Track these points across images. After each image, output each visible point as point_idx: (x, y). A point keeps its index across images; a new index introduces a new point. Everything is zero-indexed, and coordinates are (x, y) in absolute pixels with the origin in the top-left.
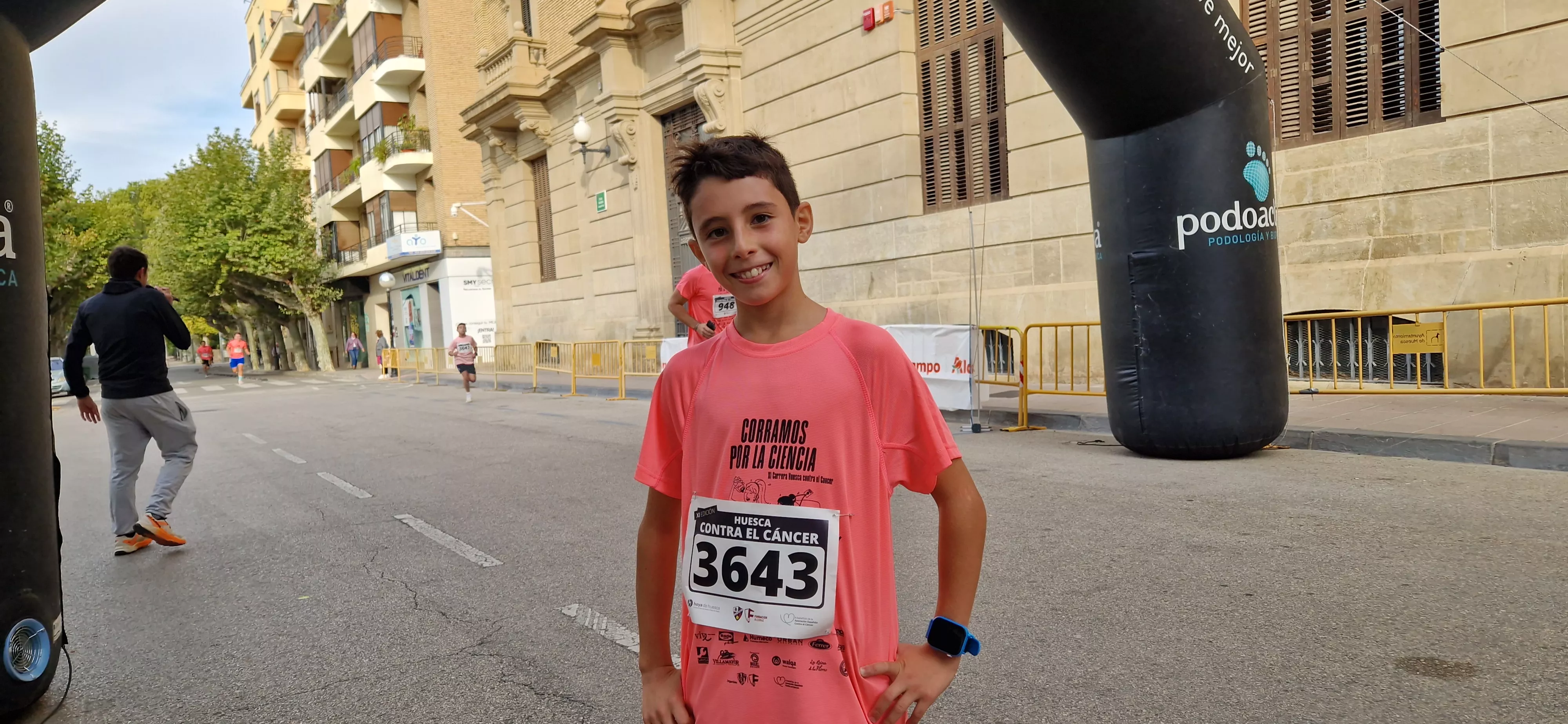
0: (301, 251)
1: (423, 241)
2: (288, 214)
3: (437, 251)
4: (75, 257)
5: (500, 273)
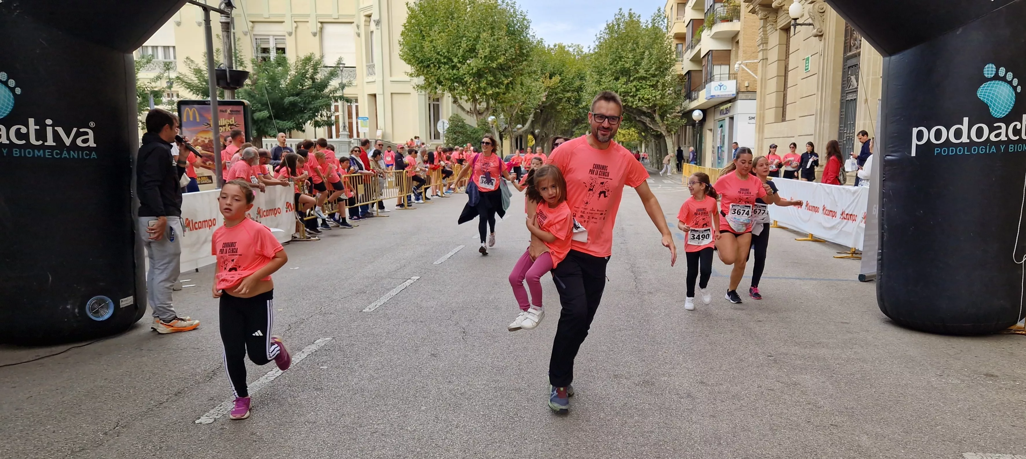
0: (659, 92)
1: (725, 88)
2: (654, 67)
3: (733, 95)
4: (547, 92)
5: (760, 114)
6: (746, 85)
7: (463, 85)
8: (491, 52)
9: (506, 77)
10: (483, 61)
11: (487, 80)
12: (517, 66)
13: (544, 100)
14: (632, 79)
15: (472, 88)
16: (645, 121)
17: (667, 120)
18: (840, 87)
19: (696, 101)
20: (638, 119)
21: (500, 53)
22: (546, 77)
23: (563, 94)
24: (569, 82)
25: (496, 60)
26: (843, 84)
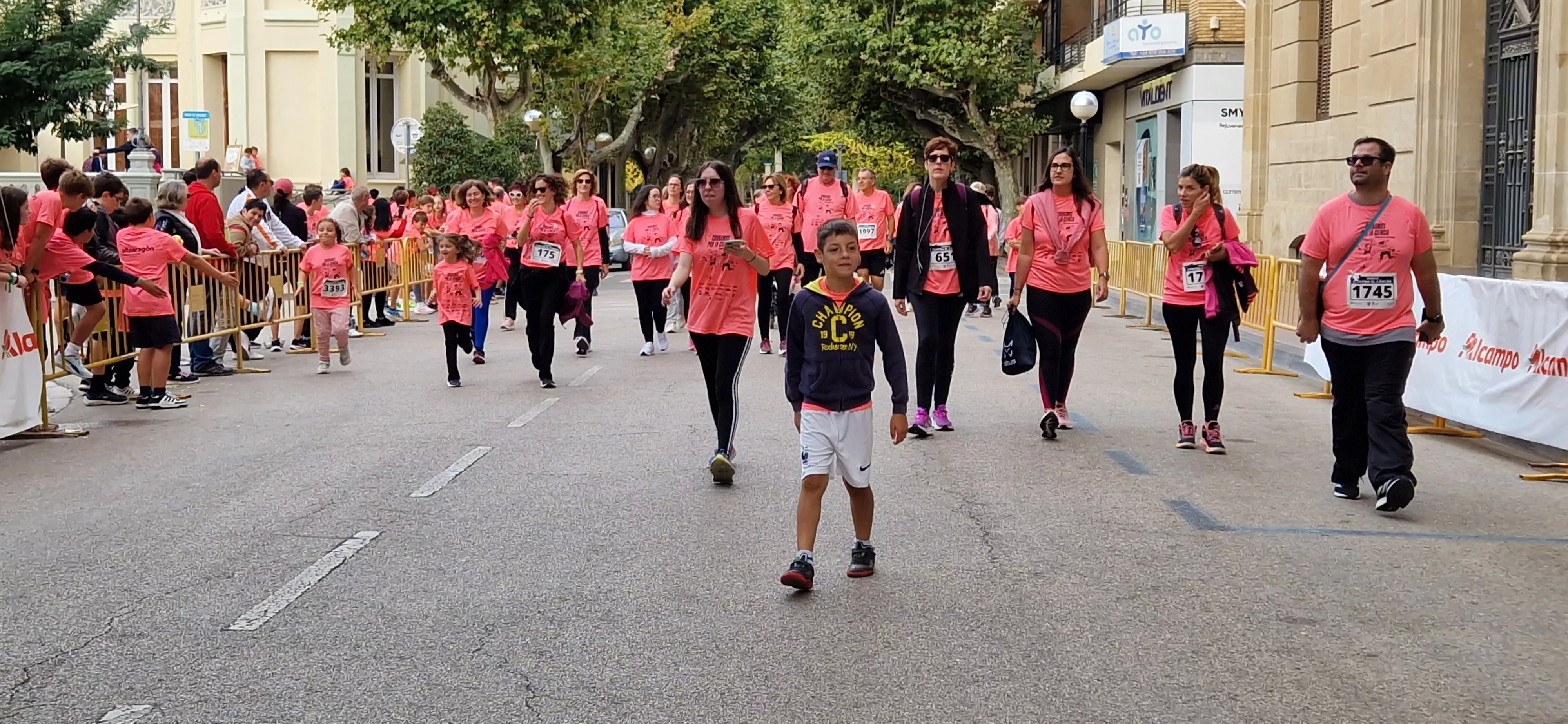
1: (1156, 33)
3: (1178, 51)
4: (679, 47)
5: (1256, 99)
6: (1213, 25)
7: (459, 30)
11: (525, 16)
13: (671, 68)
14: (903, 11)
15: (483, 36)
16: (939, 123)
17: (999, 120)
18: (1481, 27)
19: (1075, 70)
20: (920, 116)
22: (676, 8)
23: (718, 53)
24: (735, 23)
26: (1490, 18)
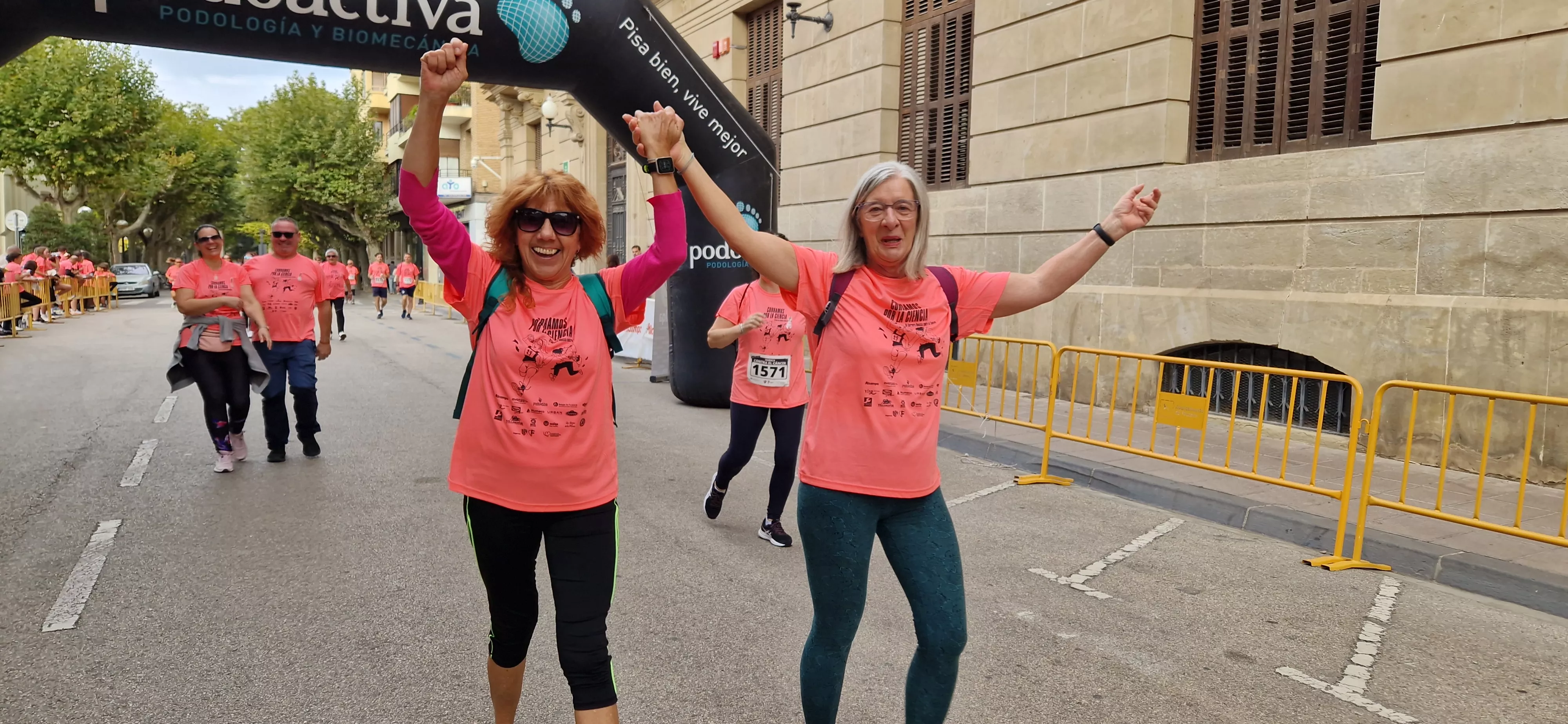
4: (175, 175)
8: (92, 115)
9: (116, 150)
10: (80, 128)
11: (86, 154)
12: (133, 137)
13: (169, 186)
14: (317, 165)
15: (59, 165)
21: (108, 118)
23: (198, 178)
25: (102, 127)
